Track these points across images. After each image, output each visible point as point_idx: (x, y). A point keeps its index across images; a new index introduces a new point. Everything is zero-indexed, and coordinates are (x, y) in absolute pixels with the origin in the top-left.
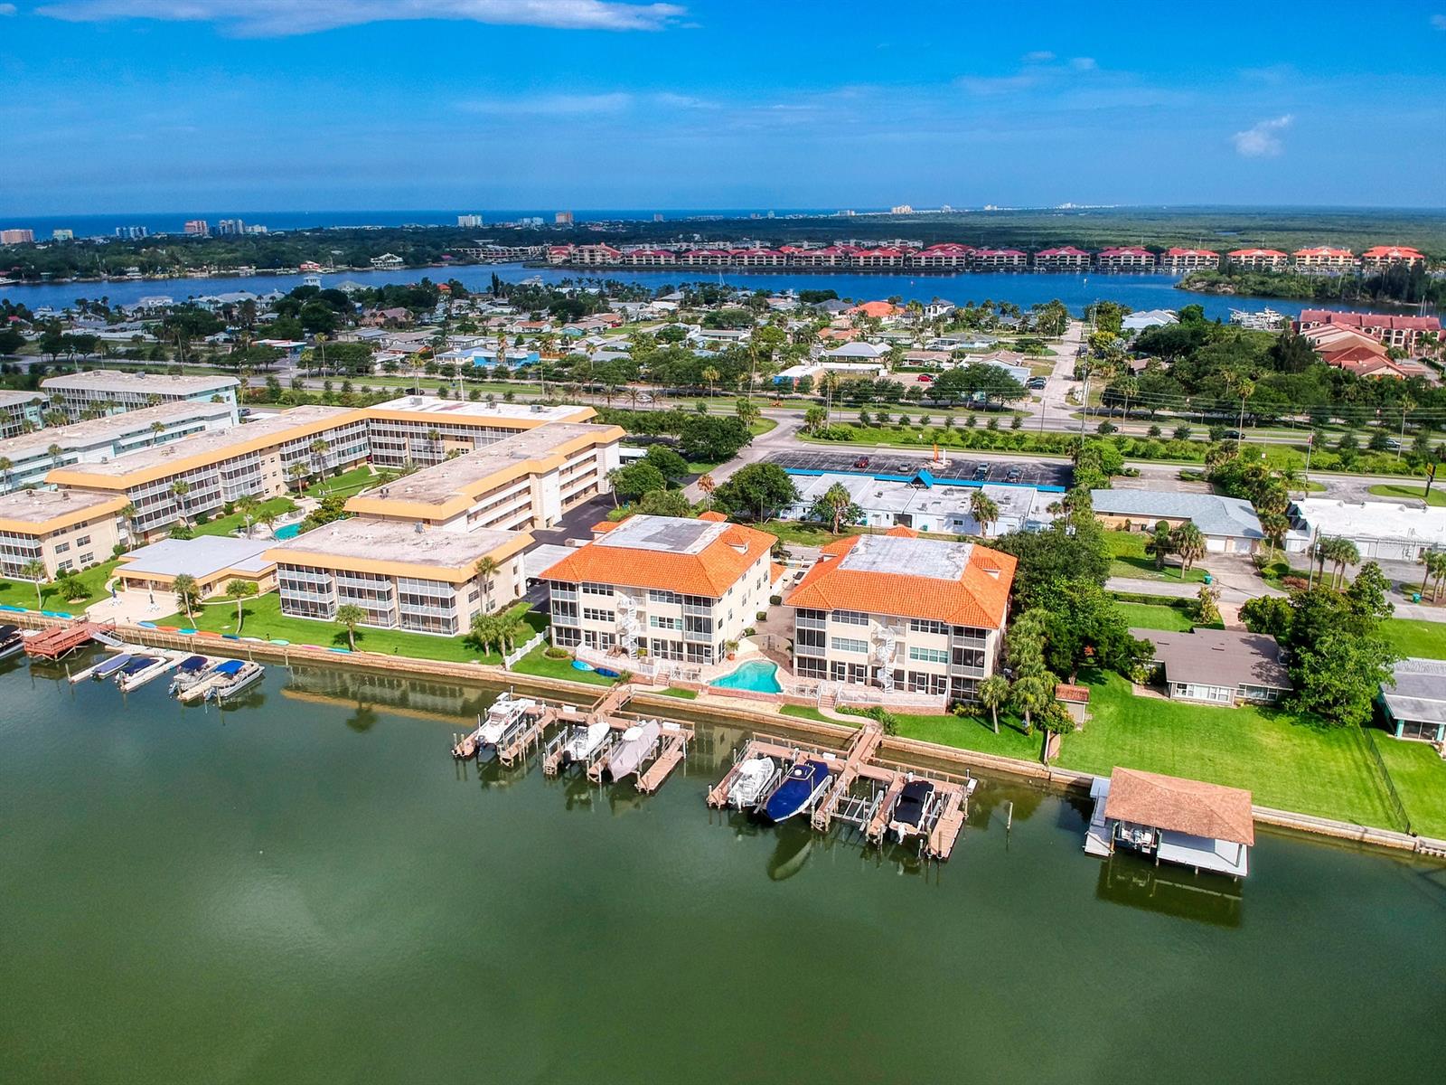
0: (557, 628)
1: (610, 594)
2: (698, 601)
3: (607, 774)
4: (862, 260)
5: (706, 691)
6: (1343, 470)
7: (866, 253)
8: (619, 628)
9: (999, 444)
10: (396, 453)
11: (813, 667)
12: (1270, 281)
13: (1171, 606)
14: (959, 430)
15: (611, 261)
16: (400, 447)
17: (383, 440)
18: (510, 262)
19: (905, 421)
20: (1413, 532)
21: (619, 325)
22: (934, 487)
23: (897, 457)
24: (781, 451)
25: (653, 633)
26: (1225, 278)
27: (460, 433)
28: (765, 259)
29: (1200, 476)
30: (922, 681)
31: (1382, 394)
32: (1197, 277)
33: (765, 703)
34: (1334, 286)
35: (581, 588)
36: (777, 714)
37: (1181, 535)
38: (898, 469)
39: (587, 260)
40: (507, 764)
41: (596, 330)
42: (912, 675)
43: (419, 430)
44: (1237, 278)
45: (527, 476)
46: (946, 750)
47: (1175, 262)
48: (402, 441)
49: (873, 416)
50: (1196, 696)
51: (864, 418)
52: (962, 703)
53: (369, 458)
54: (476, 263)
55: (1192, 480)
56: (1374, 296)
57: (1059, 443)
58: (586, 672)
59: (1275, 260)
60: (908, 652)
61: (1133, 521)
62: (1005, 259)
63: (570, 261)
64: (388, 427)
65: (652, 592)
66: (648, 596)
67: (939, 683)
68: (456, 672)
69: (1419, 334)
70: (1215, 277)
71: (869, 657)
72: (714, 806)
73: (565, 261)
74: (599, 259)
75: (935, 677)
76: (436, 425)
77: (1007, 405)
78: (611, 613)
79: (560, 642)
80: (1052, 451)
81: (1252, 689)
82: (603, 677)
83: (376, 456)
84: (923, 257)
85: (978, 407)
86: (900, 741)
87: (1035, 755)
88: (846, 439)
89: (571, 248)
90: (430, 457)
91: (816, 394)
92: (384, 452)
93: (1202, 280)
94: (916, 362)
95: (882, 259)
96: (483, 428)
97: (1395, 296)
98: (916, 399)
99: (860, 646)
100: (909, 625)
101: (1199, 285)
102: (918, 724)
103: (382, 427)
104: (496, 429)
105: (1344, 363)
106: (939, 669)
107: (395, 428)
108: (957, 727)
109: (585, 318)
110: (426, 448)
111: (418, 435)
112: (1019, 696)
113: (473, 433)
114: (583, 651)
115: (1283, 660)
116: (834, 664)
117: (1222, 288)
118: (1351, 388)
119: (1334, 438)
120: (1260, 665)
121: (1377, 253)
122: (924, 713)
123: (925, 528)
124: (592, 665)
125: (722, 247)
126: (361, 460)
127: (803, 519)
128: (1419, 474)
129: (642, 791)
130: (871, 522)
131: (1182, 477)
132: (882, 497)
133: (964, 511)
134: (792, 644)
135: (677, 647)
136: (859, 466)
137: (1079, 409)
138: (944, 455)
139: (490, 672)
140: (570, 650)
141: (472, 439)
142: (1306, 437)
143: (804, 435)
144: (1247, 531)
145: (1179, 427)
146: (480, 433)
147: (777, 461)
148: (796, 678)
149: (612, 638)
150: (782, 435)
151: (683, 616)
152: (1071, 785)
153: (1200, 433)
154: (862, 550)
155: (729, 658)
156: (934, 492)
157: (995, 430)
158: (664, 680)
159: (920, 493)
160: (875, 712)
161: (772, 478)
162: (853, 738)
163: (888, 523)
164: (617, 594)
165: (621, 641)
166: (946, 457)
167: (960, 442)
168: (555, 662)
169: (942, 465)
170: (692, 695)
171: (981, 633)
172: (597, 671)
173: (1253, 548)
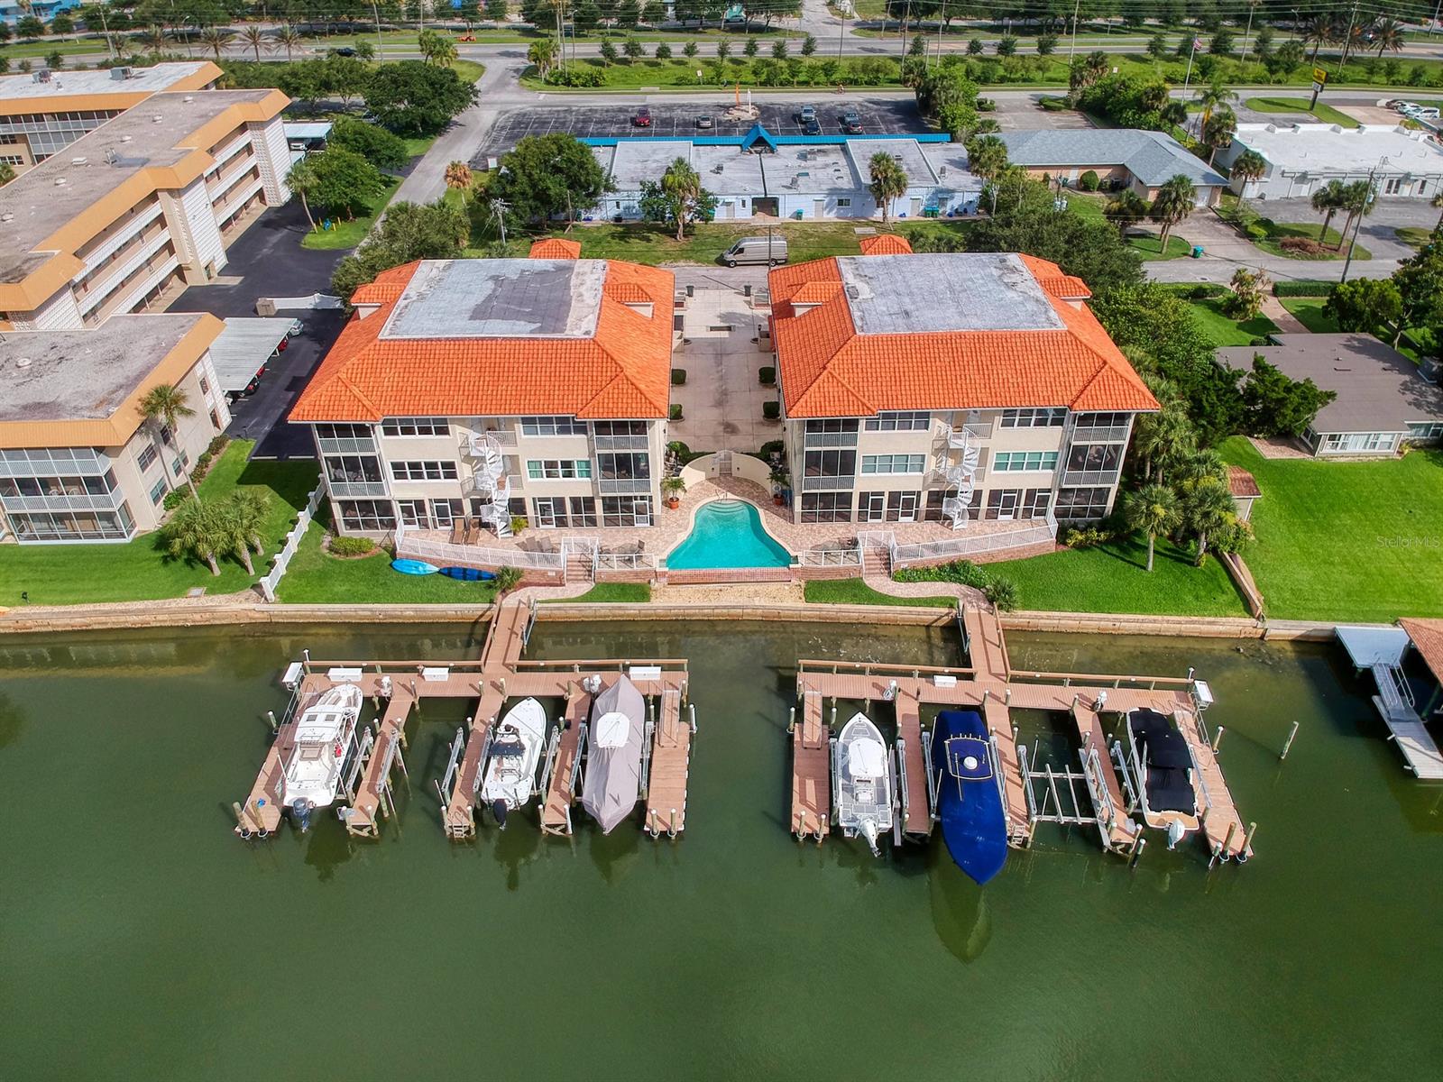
0: (340, 502)
1: (443, 431)
2: (621, 427)
5: (664, 581)
8: (469, 487)
9: (802, 78)
11: (830, 507)
13: (1186, 298)
14: (735, 61)
19: (663, 52)
22: (781, 149)
23: (681, 106)
24: (516, 109)
25: (534, 488)
29: (1067, 104)
30: (1009, 502)
33: (773, 587)
35: (379, 429)
36: (802, 604)
37: (1174, 195)
38: (698, 125)
40: (365, 833)
42: (995, 495)
45: (153, 197)
46: (1101, 620)
49: (619, 48)
50: (1349, 450)
51: (608, 52)
52: (1075, 526)
55: (1059, 109)
57: (878, 71)
58: (425, 578)
60: (992, 460)
61: (1053, 174)
65: (525, 421)
66: (519, 427)
67: (1035, 502)
68: (164, 621)
71: (925, 478)
72: (810, 838)
75: (1031, 493)
77: (774, 22)
78: (445, 465)
79: (353, 525)
80: (869, 83)
81: (1413, 428)
82: (463, 584)
85: (737, 28)
86: (1023, 617)
87: (1232, 604)
88: (596, 85)
91: (516, 20)
96: (39, 118)
98: (656, 19)
99: (911, 463)
100: (999, 419)
102: (1029, 577)
104: (62, 116)
106: (1041, 479)
108: (1093, 570)
113: (24, 128)
114: (407, 537)
116: (864, 496)
122: (1026, 555)
123: (798, 215)
124: (433, 562)
127: (618, 219)
128: (1279, 82)
129: (664, 835)
130: (720, 215)
131: (1045, 106)
132: (724, 172)
133: (846, 183)
134: (773, 453)
135: (584, 505)
136: (641, 124)
137: (857, 24)
138: (742, 98)
139: (235, 607)
140: (377, 536)
141: (24, 138)
142: (1138, 43)
143: (533, 83)
144: (1206, 177)
145: (998, 39)
146: (35, 127)
147: (518, 126)
148: (800, 527)
149: (457, 506)
150: (501, 84)
151: (592, 454)
152: (1296, 642)
153: (1027, 46)
154: (865, 291)
155: (670, 504)
156: (786, 157)
157: (782, 57)
158: (581, 571)
159: (769, 161)
160: (955, 571)
161: (576, 158)
162: (940, 623)
163: (744, 214)
164: (456, 430)
165: (476, 511)
166: (747, 102)
167: (751, 78)
168: (356, 566)
169: (749, 114)
170: (642, 593)
171: (1121, 418)
172: (449, 572)
173: (1212, 199)
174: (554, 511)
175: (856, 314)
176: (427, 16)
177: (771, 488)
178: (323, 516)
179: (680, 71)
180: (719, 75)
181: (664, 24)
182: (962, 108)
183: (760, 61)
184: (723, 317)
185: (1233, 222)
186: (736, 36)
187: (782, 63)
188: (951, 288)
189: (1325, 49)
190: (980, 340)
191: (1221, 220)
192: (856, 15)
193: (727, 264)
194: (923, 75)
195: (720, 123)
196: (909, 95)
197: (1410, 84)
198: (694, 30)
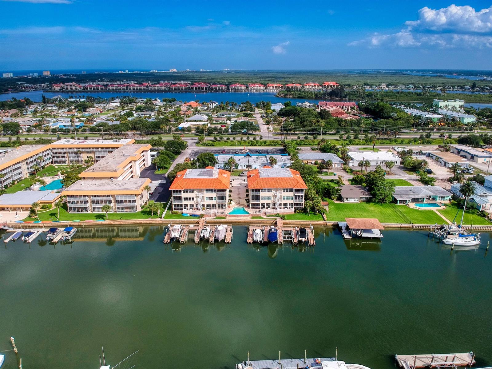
0: (174, 205)
1: (192, 192)
2: (221, 191)
3: (216, 240)
4: (173, 88)
5: (228, 216)
6: (350, 145)
7: (175, 85)
8: (196, 202)
9: (259, 144)
10: (63, 159)
11: (256, 206)
12: (302, 93)
14: (244, 141)
15: (79, 89)
16: (64, 157)
17: (58, 155)
18: (36, 90)
19: (228, 139)
20: (378, 158)
21: (102, 112)
22: (252, 157)
23: (232, 149)
24: (196, 150)
25: (206, 202)
26: (289, 93)
27: (89, 150)
28: (139, 88)
29: (317, 149)
30: (286, 205)
31: (351, 124)
32: (281, 93)
33: (246, 217)
34: (320, 94)
35: (183, 191)
36: (251, 219)
38: (236, 153)
39: (69, 89)
40: (183, 242)
41: (96, 114)
42: (284, 204)
43: (72, 151)
44: (293, 93)
45: (130, 162)
46: (301, 221)
47: (271, 88)
48: (66, 155)
49: (218, 138)
50: (350, 201)
51: (216, 139)
52: (298, 210)
53: (52, 163)
54: (22, 91)
55: (315, 150)
56: (331, 97)
57: (276, 142)
58: (188, 216)
59: (299, 87)
60: (282, 198)
61: (309, 161)
62: (220, 88)
63: (62, 89)
64: (60, 151)
65: (207, 190)
66: (205, 191)
67: (290, 205)
68: (145, 222)
69: (351, 107)
70: (286, 92)
71: (272, 201)
72: (250, 243)
73: (60, 89)
74: (74, 88)
75: (290, 204)
76: (79, 148)
77: (254, 133)
78: (192, 198)
79: (175, 209)
80: (274, 145)
81: (362, 198)
82: (194, 217)
83: (55, 161)
84: (194, 87)
85: (245, 134)
86: (287, 221)
87: (321, 219)
88: (213, 145)
89: (62, 84)
90: (77, 159)
91: (194, 132)
92: (58, 159)
93: (283, 94)
94: (217, 121)
95: (180, 88)
96: (98, 148)
97: (337, 97)
98: (226, 132)
99: (269, 198)
100: (283, 190)
101: (282, 95)
102: (290, 216)
103: (57, 151)
104: (103, 148)
105: (338, 116)
106: (291, 201)
107: (62, 151)
108: (299, 216)
109: (88, 110)
110: (75, 157)
111: (72, 153)
112: (316, 205)
113: (94, 150)
114: (185, 211)
115: (367, 190)
116: (262, 204)
117: (289, 96)
118: (343, 123)
119: (345, 137)
120: (362, 192)
121: (326, 84)
122: (288, 214)
124: (189, 214)
125: (119, 83)
126: (49, 163)
128: (369, 144)
129: (228, 243)
130: (239, 168)
131: (312, 149)
132: (241, 160)
133: (265, 162)
134: (248, 201)
135: (214, 205)
136: (223, 152)
137: (274, 133)
138: (245, 148)
139: (157, 220)
140: (180, 211)
141: (94, 152)
142: (337, 137)
143: (198, 145)
144: (340, 161)
145: (304, 136)
146: (97, 150)
147: (196, 153)
148: (251, 209)
149: (193, 206)
150: (192, 145)
151: (216, 196)
152: (332, 225)
153: (311, 138)
154: (262, 172)
155: (229, 207)
156: (254, 158)
157: (255, 140)
158: (214, 215)
159: (250, 158)
160: (277, 215)
161: (211, 156)
162: (274, 222)
163: (244, 168)
164: (195, 192)
165: (197, 206)
166: (247, 149)
167: (248, 144)
168: (176, 215)
169: (247, 151)
170: (224, 218)
171: (302, 190)
172: (192, 215)
173: (341, 165)
174: (209, 207)
175: (260, 175)
176: (173, 131)
177: (246, 204)
178: (170, 208)
179: (232, 143)
180: (240, 143)
181: (228, 133)
182: (292, 149)
183: (250, 141)
184: (239, 183)
185: (344, 170)
186: (245, 136)
187: (255, 141)
188: (276, 172)
189: (381, 137)
190: (279, 178)
191: (343, 170)
192: (273, 131)
193: (240, 176)
194: (285, 143)
195: (240, 153)
196: (282, 147)
197: (401, 144)
198: (235, 134)
